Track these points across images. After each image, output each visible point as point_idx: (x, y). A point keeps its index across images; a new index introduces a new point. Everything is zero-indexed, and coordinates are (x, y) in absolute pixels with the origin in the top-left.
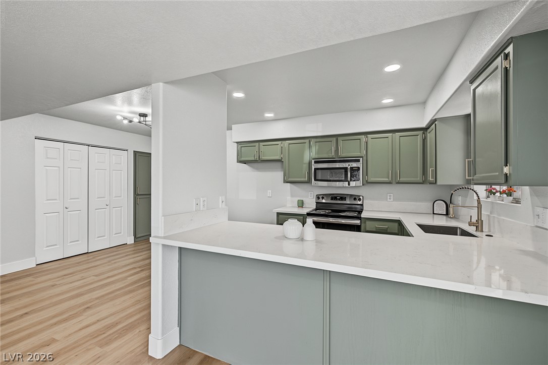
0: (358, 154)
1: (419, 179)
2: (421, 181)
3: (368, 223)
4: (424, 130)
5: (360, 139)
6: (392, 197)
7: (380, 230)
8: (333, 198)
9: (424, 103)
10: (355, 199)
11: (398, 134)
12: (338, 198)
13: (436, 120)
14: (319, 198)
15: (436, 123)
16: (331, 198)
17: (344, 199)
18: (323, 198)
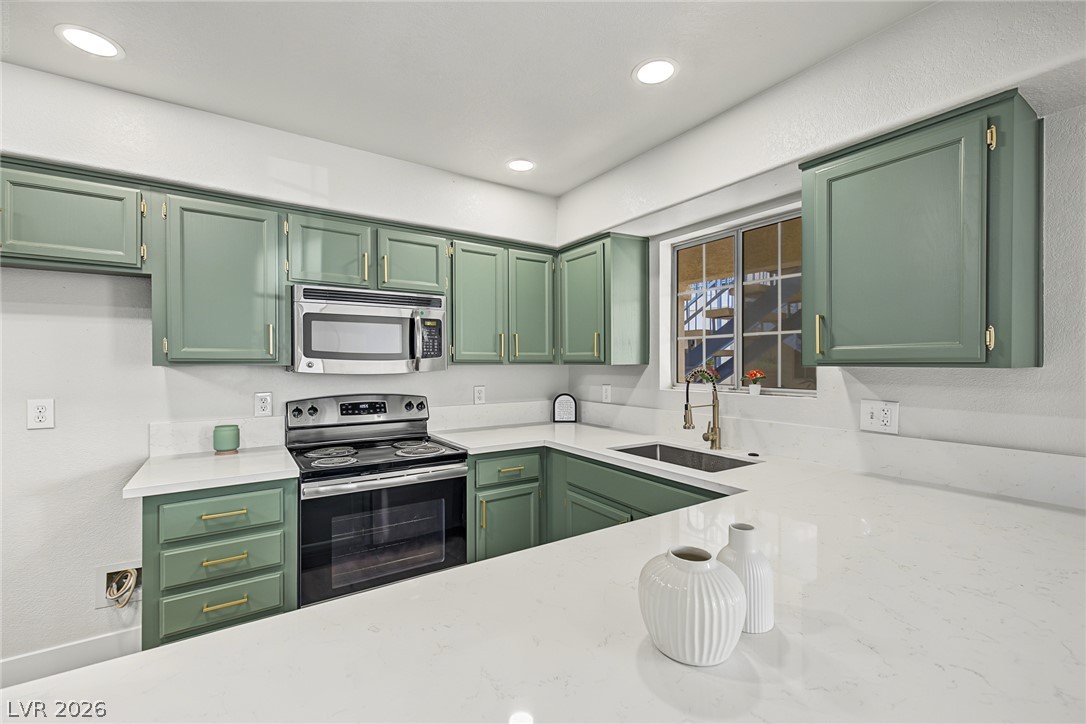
0: (431, 285)
1: (547, 353)
2: (551, 358)
3: (482, 466)
4: (556, 253)
5: (436, 246)
6: (483, 395)
7: (507, 477)
8: (347, 409)
9: (557, 198)
10: (409, 406)
11: (514, 252)
12: (361, 406)
13: (609, 236)
14: (298, 411)
15: (604, 241)
16: (342, 410)
17: (380, 408)
18: (313, 410)
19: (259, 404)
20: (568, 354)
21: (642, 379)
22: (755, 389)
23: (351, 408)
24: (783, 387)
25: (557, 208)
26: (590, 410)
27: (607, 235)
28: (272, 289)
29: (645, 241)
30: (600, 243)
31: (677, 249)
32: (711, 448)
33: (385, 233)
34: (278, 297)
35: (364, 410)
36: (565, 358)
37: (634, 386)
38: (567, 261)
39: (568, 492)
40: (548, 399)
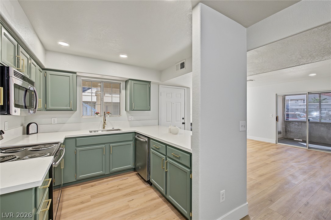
5: (28, 58)
9: (46, 50)
11: (38, 67)
13: (76, 74)
15: (73, 74)
21: (73, 115)
22: (109, 116)
25: (46, 54)
31: (82, 80)
32: (103, 129)
37: (69, 117)
38: (50, 74)
39: (77, 149)
40: (21, 126)
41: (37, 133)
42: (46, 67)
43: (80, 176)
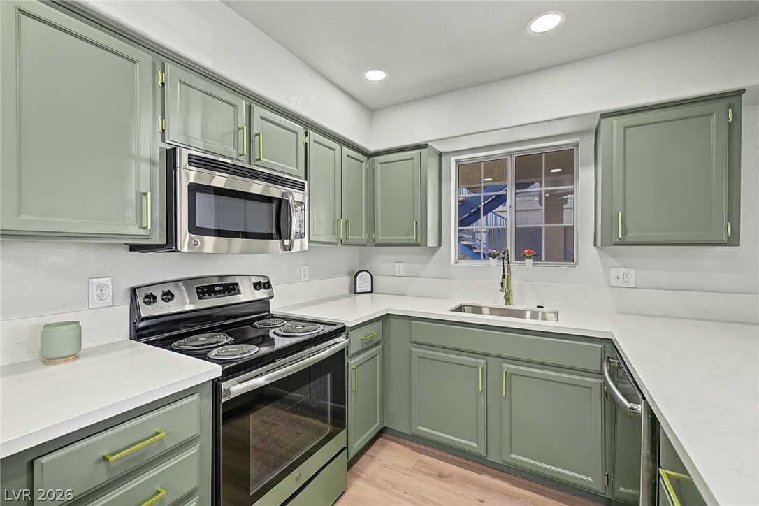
1: (361, 238)
2: (365, 242)
5: (296, 132)
6: (307, 273)
7: (365, 344)
8: (203, 292)
9: (371, 111)
10: (259, 286)
11: (347, 151)
12: (217, 289)
13: (426, 147)
14: (151, 299)
15: (421, 150)
16: (198, 293)
17: (234, 289)
18: (168, 296)
19: (94, 292)
20: (381, 238)
21: (434, 257)
22: (529, 262)
23: (205, 291)
24: (546, 261)
25: (372, 120)
26: (381, 282)
27: (425, 146)
28: (146, 152)
29: (440, 155)
30: (418, 151)
31: (459, 164)
32: (506, 304)
33: (258, 111)
34: (152, 163)
35: (220, 292)
36: (377, 241)
37: (427, 263)
38: (380, 163)
39: (413, 349)
40: (348, 275)
41: (371, 292)
42: (372, 148)
43: (419, 428)
